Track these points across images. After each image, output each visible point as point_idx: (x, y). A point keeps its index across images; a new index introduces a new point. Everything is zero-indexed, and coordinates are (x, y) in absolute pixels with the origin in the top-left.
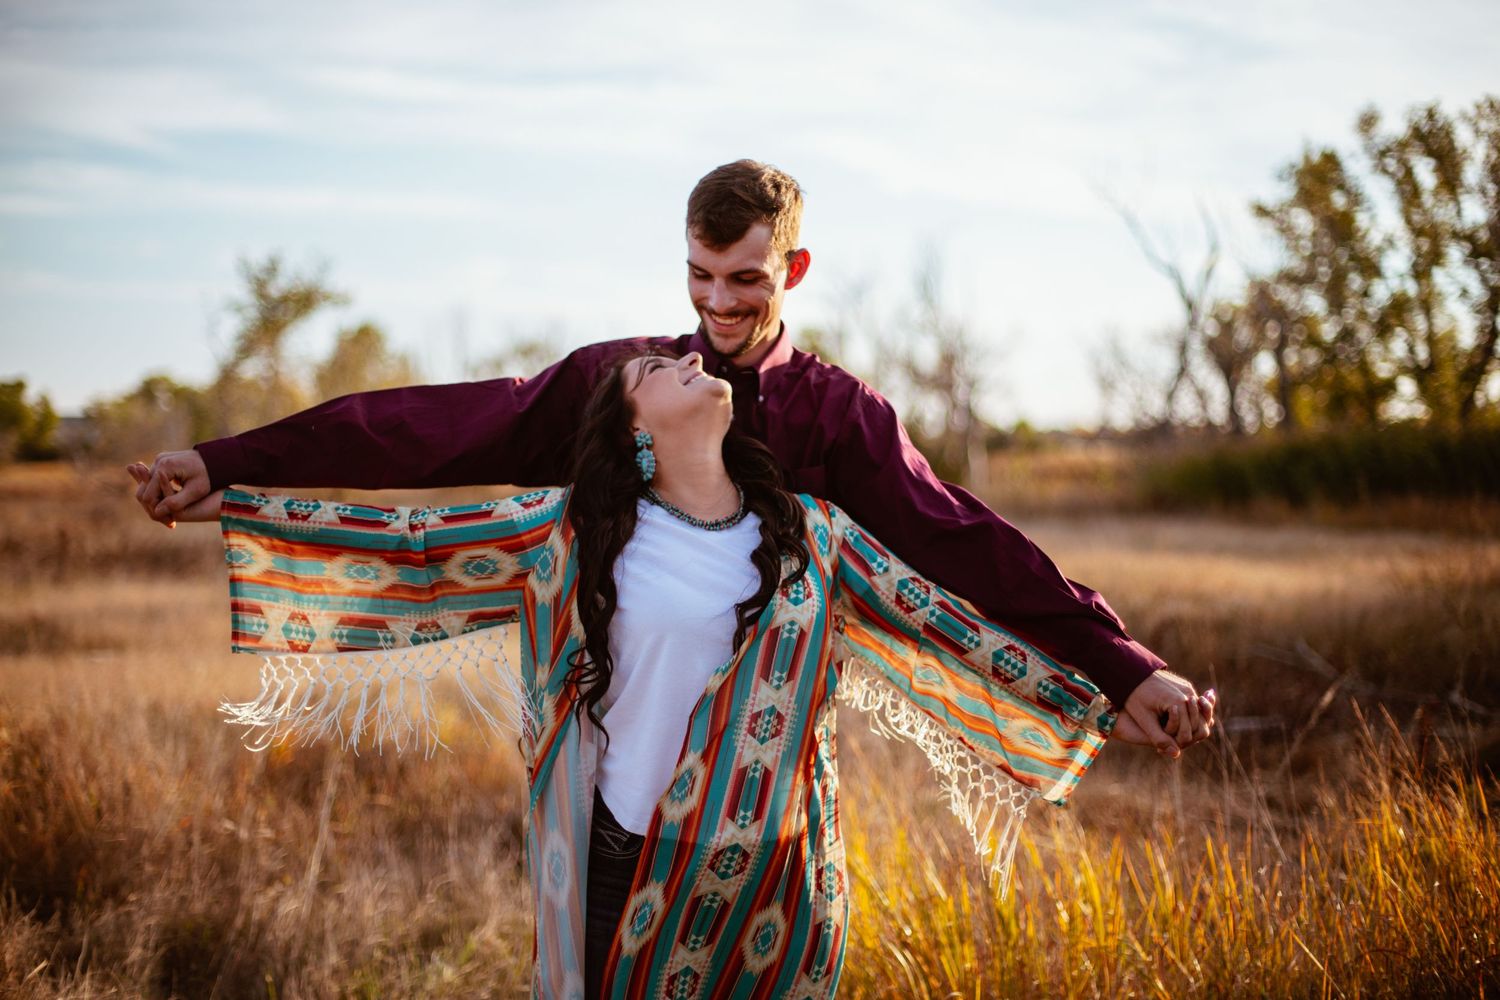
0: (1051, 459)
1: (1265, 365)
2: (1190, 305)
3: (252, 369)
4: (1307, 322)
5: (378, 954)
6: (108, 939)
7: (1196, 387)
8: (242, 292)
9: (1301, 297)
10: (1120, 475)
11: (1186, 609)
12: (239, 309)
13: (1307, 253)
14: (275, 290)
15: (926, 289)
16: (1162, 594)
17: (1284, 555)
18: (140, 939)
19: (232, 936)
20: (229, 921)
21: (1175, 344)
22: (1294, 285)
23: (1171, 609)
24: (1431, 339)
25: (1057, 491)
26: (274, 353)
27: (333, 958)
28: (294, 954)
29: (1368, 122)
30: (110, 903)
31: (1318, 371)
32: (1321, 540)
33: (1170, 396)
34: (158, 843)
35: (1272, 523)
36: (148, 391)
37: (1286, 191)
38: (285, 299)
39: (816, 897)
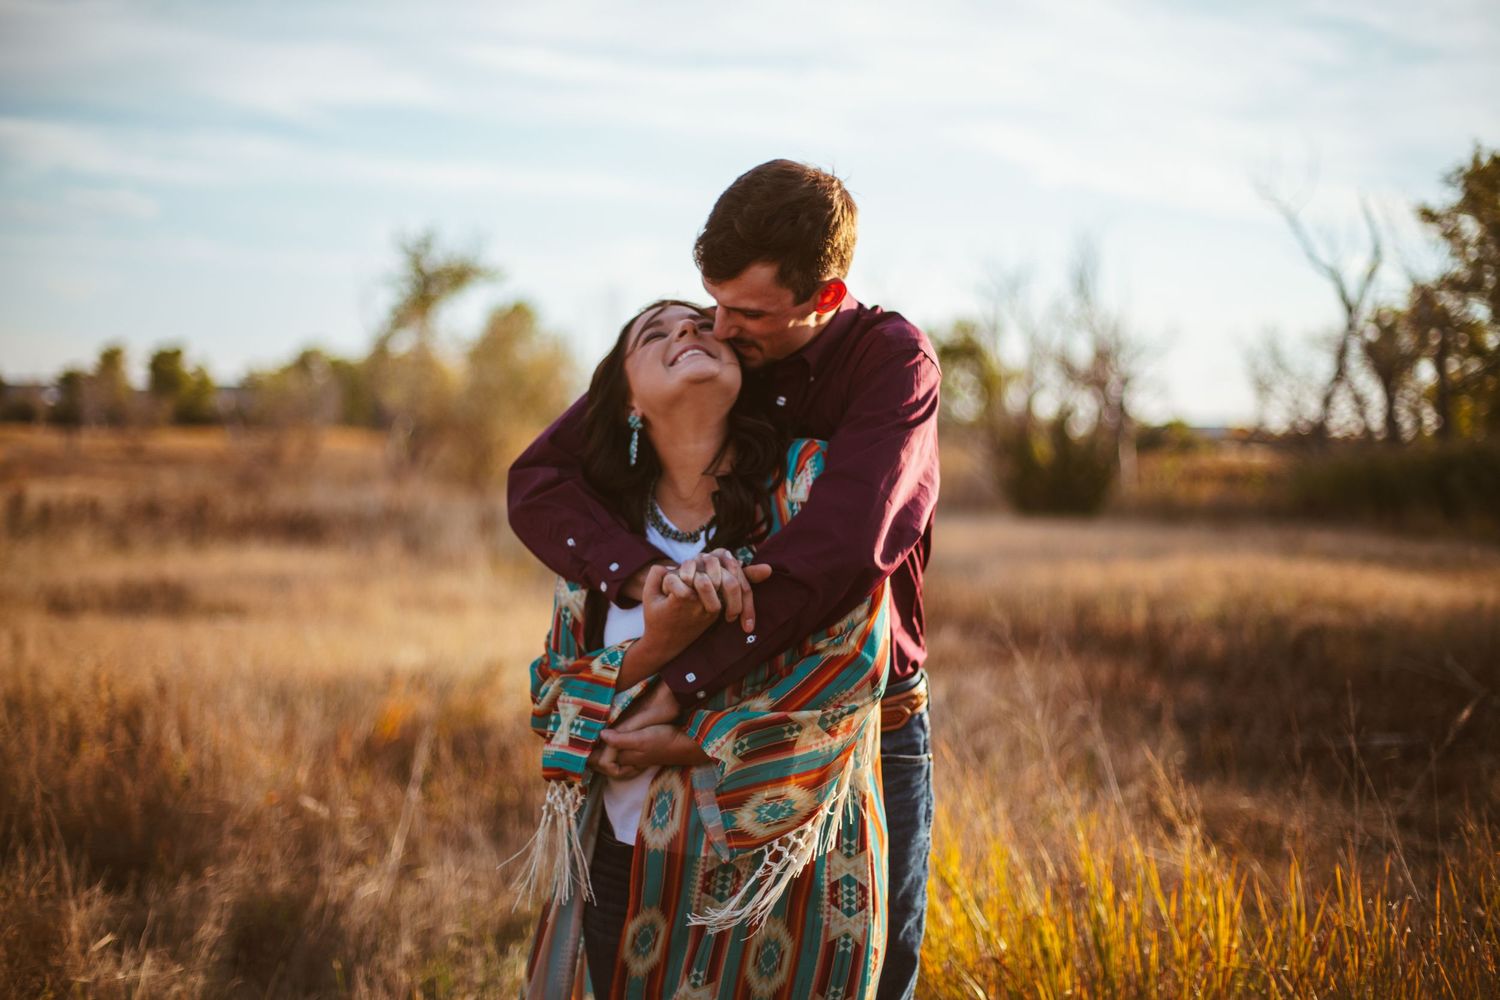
0: (1205, 460)
1: (1426, 372)
2: (1350, 309)
3: (402, 342)
4: (1472, 329)
5: (454, 945)
6: (180, 915)
7: (1353, 390)
8: (398, 265)
9: (1465, 304)
10: (1271, 478)
11: (1332, 617)
12: (392, 282)
13: (1472, 259)
14: (430, 264)
15: (1082, 285)
16: (1306, 601)
17: (1436, 566)
18: (213, 916)
19: (307, 918)
21: (1334, 348)
22: (1458, 293)
23: (1314, 616)
25: (1206, 492)
26: (425, 327)
27: (407, 947)
28: (368, 941)
30: (185, 878)
31: (1479, 378)
33: (1327, 401)
34: (243, 818)
36: (305, 362)
37: (1453, 196)
38: (440, 274)
39: (829, 913)
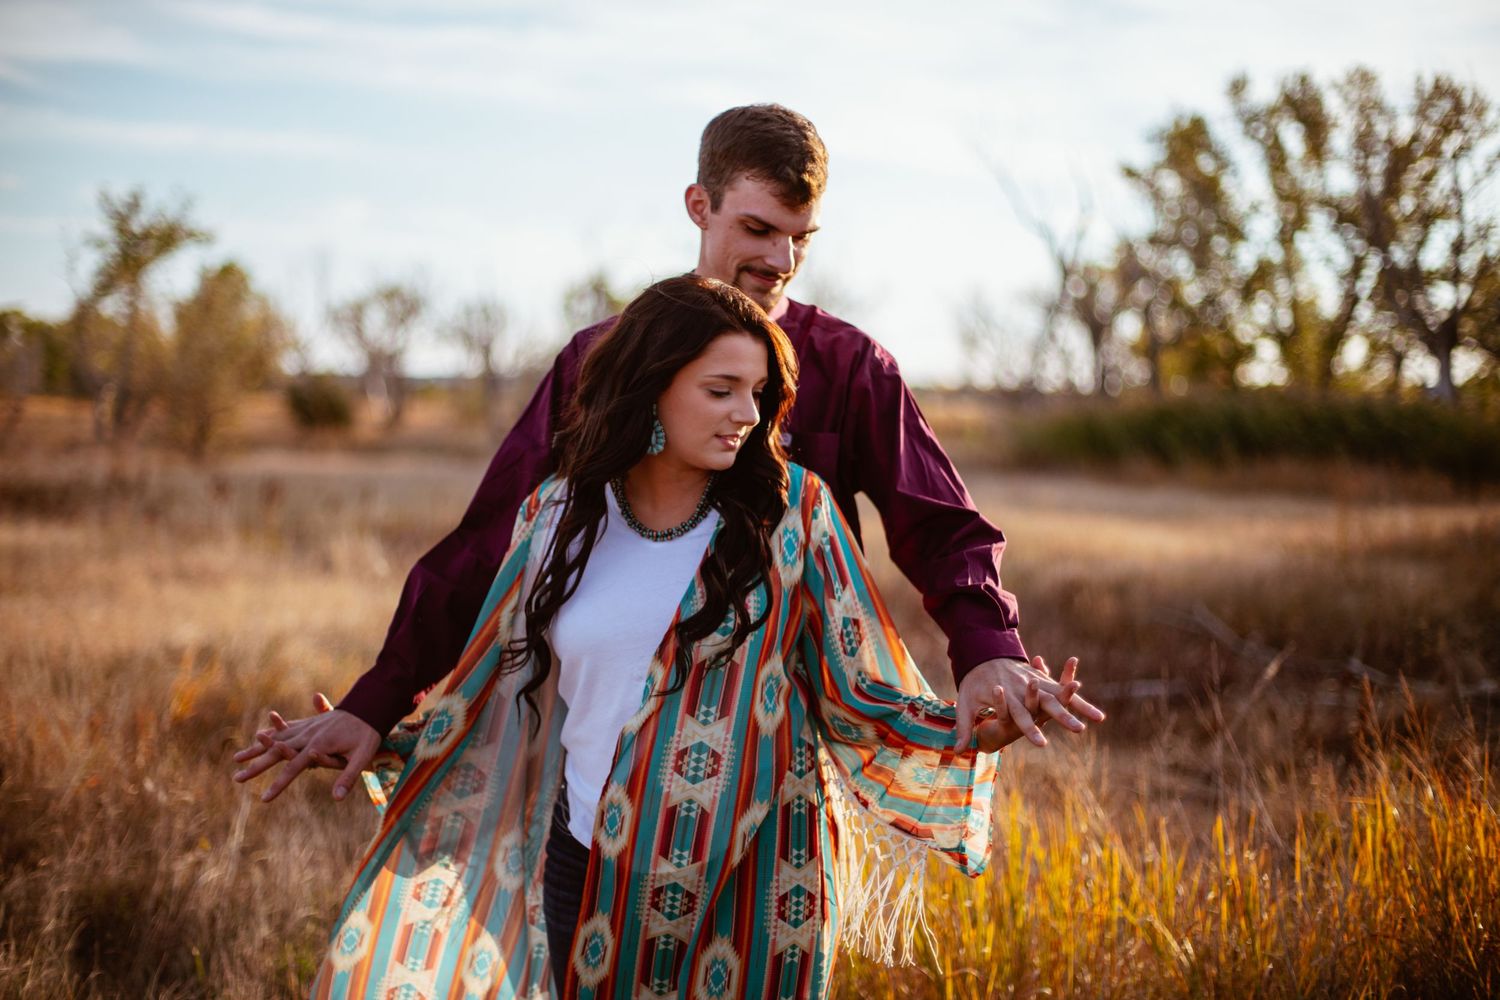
1: (1129, 326)
3: (112, 307)
4: (1172, 284)
6: (21, 906)
8: (103, 228)
9: (1167, 259)
10: (988, 433)
12: (100, 244)
13: (1175, 217)
14: (137, 225)
18: (53, 908)
19: (149, 904)
20: (145, 889)
22: (1161, 247)
24: (1295, 306)
26: (135, 291)
28: (220, 925)
29: (1238, 87)
30: (18, 868)
32: (1201, 503)
33: (1036, 357)
34: (65, 803)
35: (1145, 483)
37: (1156, 154)
38: (146, 235)
39: (776, 927)
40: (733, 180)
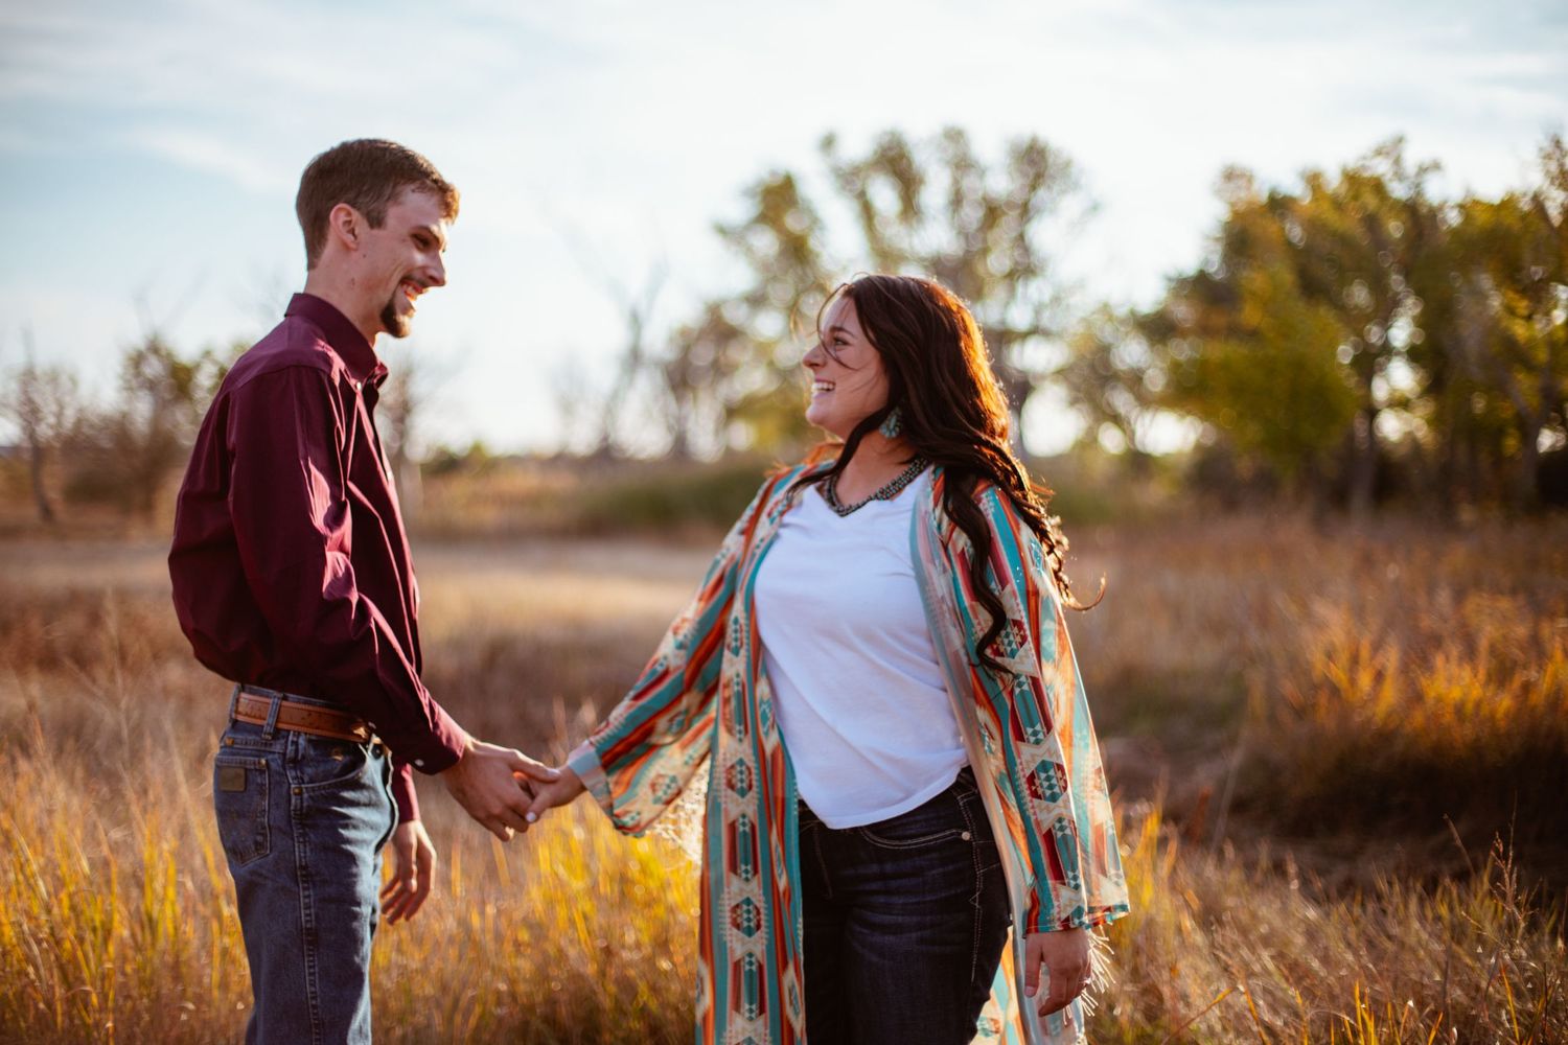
29: (828, 143)
37: (749, 210)
40: (398, 194)
